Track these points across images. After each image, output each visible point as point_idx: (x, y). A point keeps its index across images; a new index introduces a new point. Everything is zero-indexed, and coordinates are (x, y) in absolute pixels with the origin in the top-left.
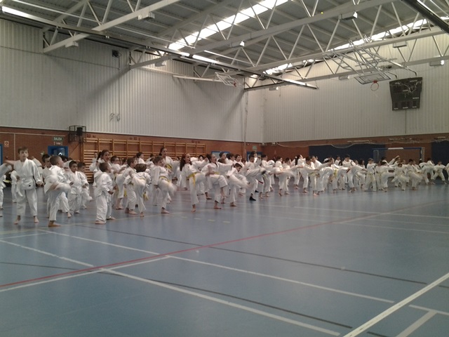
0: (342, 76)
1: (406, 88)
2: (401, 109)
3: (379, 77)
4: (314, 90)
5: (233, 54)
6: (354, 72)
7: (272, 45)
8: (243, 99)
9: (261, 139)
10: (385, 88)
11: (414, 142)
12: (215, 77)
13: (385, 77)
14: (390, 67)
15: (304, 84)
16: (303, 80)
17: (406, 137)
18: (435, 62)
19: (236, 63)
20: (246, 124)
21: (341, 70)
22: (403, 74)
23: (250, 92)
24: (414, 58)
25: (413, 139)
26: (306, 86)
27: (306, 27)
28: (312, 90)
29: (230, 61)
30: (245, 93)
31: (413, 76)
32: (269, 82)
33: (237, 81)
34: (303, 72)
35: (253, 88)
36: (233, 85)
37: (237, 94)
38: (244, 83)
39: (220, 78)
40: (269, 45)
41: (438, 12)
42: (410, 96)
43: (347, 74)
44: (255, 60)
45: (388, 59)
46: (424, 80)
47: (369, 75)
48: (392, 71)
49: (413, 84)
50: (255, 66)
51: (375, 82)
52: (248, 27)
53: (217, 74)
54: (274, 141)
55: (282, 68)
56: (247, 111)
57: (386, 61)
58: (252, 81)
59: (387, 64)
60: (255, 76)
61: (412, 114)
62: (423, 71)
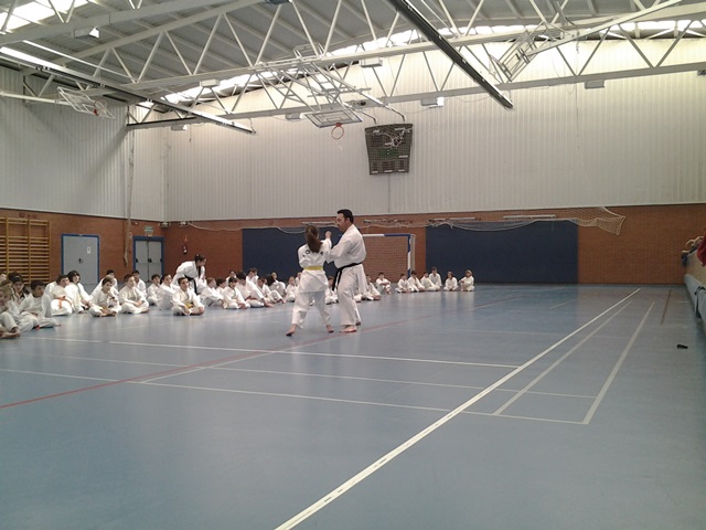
0: (291, 114)
1: (389, 140)
2: (381, 173)
3: (345, 117)
4: (249, 135)
5: (96, 59)
6: (307, 108)
7: (165, 47)
8: (126, 143)
9: (161, 216)
10: (355, 137)
11: (401, 225)
12: (58, 97)
13: (354, 118)
14: (363, 103)
15: (230, 122)
16: (228, 116)
17: (390, 218)
18: (428, 99)
19: (103, 74)
20: (130, 186)
21: (290, 104)
22: (386, 117)
23: (138, 132)
24: (401, 90)
25: (400, 221)
26: (233, 126)
27: (223, 20)
28: (245, 134)
29: (91, 71)
30: (129, 134)
31: (399, 121)
32: (172, 115)
33: (99, 105)
34: (229, 103)
35: (144, 124)
36: (92, 113)
37: (113, 133)
38: (128, 115)
39: (67, 98)
40: (159, 47)
41: (435, 21)
42: (394, 152)
43: (298, 110)
44: (136, 73)
45: (358, 88)
46: (415, 128)
47: (329, 117)
48: (367, 110)
49: (398, 133)
50: (136, 83)
51: (339, 124)
52: (111, 6)
53: (62, 90)
54: (183, 219)
55: (193, 93)
56: (132, 164)
57: (354, 91)
58: (142, 112)
59: (357, 97)
60: (149, 104)
61: (397, 180)
62: (412, 113)
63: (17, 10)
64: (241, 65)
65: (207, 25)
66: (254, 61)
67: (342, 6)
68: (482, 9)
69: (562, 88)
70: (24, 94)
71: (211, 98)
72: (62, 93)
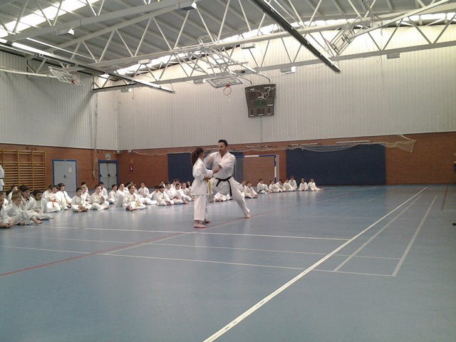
0: (198, 80)
1: (260, 95)
2: (256, 116)
3: (231, 81)
4: (171, 94)
5: (72, 48)
6: (207, 76)
7: (116, 39)
8: (92, 101)
9: (116, 147)
10: (238, 94)
11: (269, 149)
12: (49, 73)
13: (237, 81)
14: (243, 72)
15: (158, 86)
16: (157, 82)
17: (262, 145)
18: (285, 68)
19: (77, 58)
20: (96, 129)
21: (196, 73)
22: (258, 80)
23: (100, 94)
24: (268, 63)
25: (269, 147)
26: (160, 89)
27: (153, 22)
28: (168, 94)
29: (69, 56)
30: (94, 95)
31: (267, 82)
32: (121, 83)
33: (75, 77)
34: (157, 74)
35: (103, 89)
36: (71, 82)
37: (84, 95)
38: (93, 83)
39: (55, 73)
40: (112, 40)
41: (288, 18)
42: (264, 103)
43: (201, 78)
44: (98, 56)
45: (240, 62)
46: (277, 87)
47: (222, 81)
48: (247, 76)
49: (266, 90)
50: (98, 63)
51: (228, 86)
52: (81, 14)
53: (51, 69)
54: (130, 149)
55: (134, 68)
56: (96, 114)
57: (237, 64)
58: (102, 81)
59: (239, 68)
60: (106, 76)
61: (266, 120)
62: (275, 77)
63: (23, 19)
64: (165, 50)
65: (142, 25)
66: (173, 47)
67: (228, 10)
68: (318, 10)
69: (372, 58)
70: (28, 72)
71: (146, 71)
72: (51, 70)
